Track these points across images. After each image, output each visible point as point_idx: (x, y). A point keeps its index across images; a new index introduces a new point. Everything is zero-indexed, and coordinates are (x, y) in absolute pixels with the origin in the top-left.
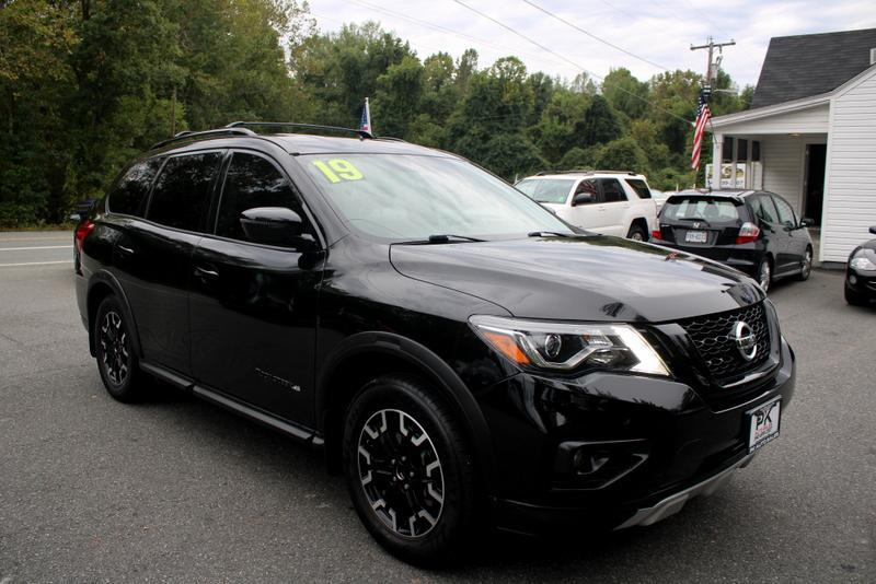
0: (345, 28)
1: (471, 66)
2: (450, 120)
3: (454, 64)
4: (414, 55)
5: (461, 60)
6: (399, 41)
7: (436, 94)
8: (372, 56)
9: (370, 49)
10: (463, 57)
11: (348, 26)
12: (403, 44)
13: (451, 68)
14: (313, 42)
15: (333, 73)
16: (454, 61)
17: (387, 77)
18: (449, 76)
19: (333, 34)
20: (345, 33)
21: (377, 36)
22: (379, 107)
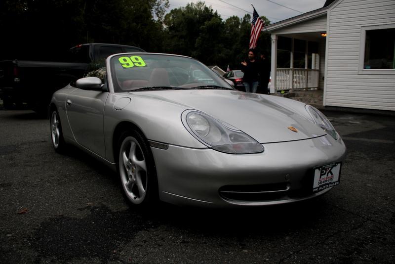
0: (188, 5)
1: (248, 22)
2: (234, 47)
3: (240, 21)
4: (219, 17)
5: (243, 19)
6: (212, 10)
7: (229, 35)
8: (199, 18)
9: (199, 14)
10: (244, 18)
11: (190, 3)
12: (214, 12)
13: (239, 23)
14: (174, 12)
15: (181, 25)
16: (240, 19)
17: (204, 27)
18: (238, 27)
19: (183, 8)
20: (188, 7)
21: (203, 8)
22: (201, 41)
